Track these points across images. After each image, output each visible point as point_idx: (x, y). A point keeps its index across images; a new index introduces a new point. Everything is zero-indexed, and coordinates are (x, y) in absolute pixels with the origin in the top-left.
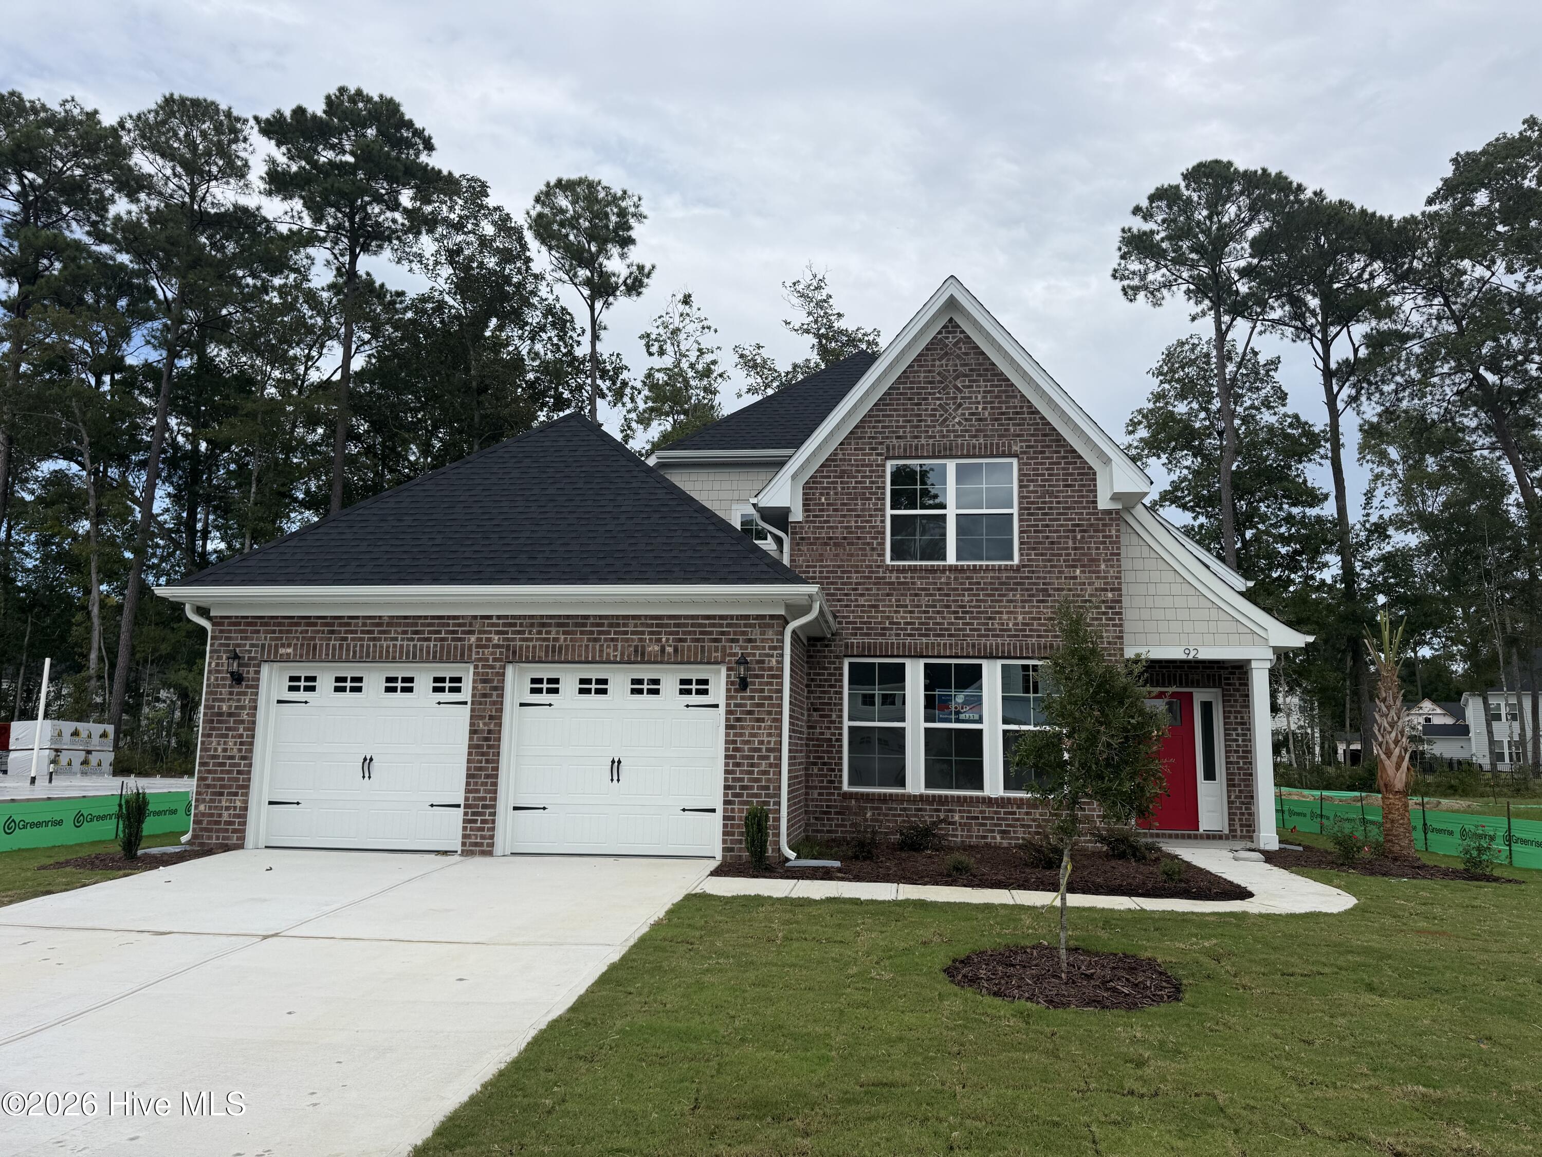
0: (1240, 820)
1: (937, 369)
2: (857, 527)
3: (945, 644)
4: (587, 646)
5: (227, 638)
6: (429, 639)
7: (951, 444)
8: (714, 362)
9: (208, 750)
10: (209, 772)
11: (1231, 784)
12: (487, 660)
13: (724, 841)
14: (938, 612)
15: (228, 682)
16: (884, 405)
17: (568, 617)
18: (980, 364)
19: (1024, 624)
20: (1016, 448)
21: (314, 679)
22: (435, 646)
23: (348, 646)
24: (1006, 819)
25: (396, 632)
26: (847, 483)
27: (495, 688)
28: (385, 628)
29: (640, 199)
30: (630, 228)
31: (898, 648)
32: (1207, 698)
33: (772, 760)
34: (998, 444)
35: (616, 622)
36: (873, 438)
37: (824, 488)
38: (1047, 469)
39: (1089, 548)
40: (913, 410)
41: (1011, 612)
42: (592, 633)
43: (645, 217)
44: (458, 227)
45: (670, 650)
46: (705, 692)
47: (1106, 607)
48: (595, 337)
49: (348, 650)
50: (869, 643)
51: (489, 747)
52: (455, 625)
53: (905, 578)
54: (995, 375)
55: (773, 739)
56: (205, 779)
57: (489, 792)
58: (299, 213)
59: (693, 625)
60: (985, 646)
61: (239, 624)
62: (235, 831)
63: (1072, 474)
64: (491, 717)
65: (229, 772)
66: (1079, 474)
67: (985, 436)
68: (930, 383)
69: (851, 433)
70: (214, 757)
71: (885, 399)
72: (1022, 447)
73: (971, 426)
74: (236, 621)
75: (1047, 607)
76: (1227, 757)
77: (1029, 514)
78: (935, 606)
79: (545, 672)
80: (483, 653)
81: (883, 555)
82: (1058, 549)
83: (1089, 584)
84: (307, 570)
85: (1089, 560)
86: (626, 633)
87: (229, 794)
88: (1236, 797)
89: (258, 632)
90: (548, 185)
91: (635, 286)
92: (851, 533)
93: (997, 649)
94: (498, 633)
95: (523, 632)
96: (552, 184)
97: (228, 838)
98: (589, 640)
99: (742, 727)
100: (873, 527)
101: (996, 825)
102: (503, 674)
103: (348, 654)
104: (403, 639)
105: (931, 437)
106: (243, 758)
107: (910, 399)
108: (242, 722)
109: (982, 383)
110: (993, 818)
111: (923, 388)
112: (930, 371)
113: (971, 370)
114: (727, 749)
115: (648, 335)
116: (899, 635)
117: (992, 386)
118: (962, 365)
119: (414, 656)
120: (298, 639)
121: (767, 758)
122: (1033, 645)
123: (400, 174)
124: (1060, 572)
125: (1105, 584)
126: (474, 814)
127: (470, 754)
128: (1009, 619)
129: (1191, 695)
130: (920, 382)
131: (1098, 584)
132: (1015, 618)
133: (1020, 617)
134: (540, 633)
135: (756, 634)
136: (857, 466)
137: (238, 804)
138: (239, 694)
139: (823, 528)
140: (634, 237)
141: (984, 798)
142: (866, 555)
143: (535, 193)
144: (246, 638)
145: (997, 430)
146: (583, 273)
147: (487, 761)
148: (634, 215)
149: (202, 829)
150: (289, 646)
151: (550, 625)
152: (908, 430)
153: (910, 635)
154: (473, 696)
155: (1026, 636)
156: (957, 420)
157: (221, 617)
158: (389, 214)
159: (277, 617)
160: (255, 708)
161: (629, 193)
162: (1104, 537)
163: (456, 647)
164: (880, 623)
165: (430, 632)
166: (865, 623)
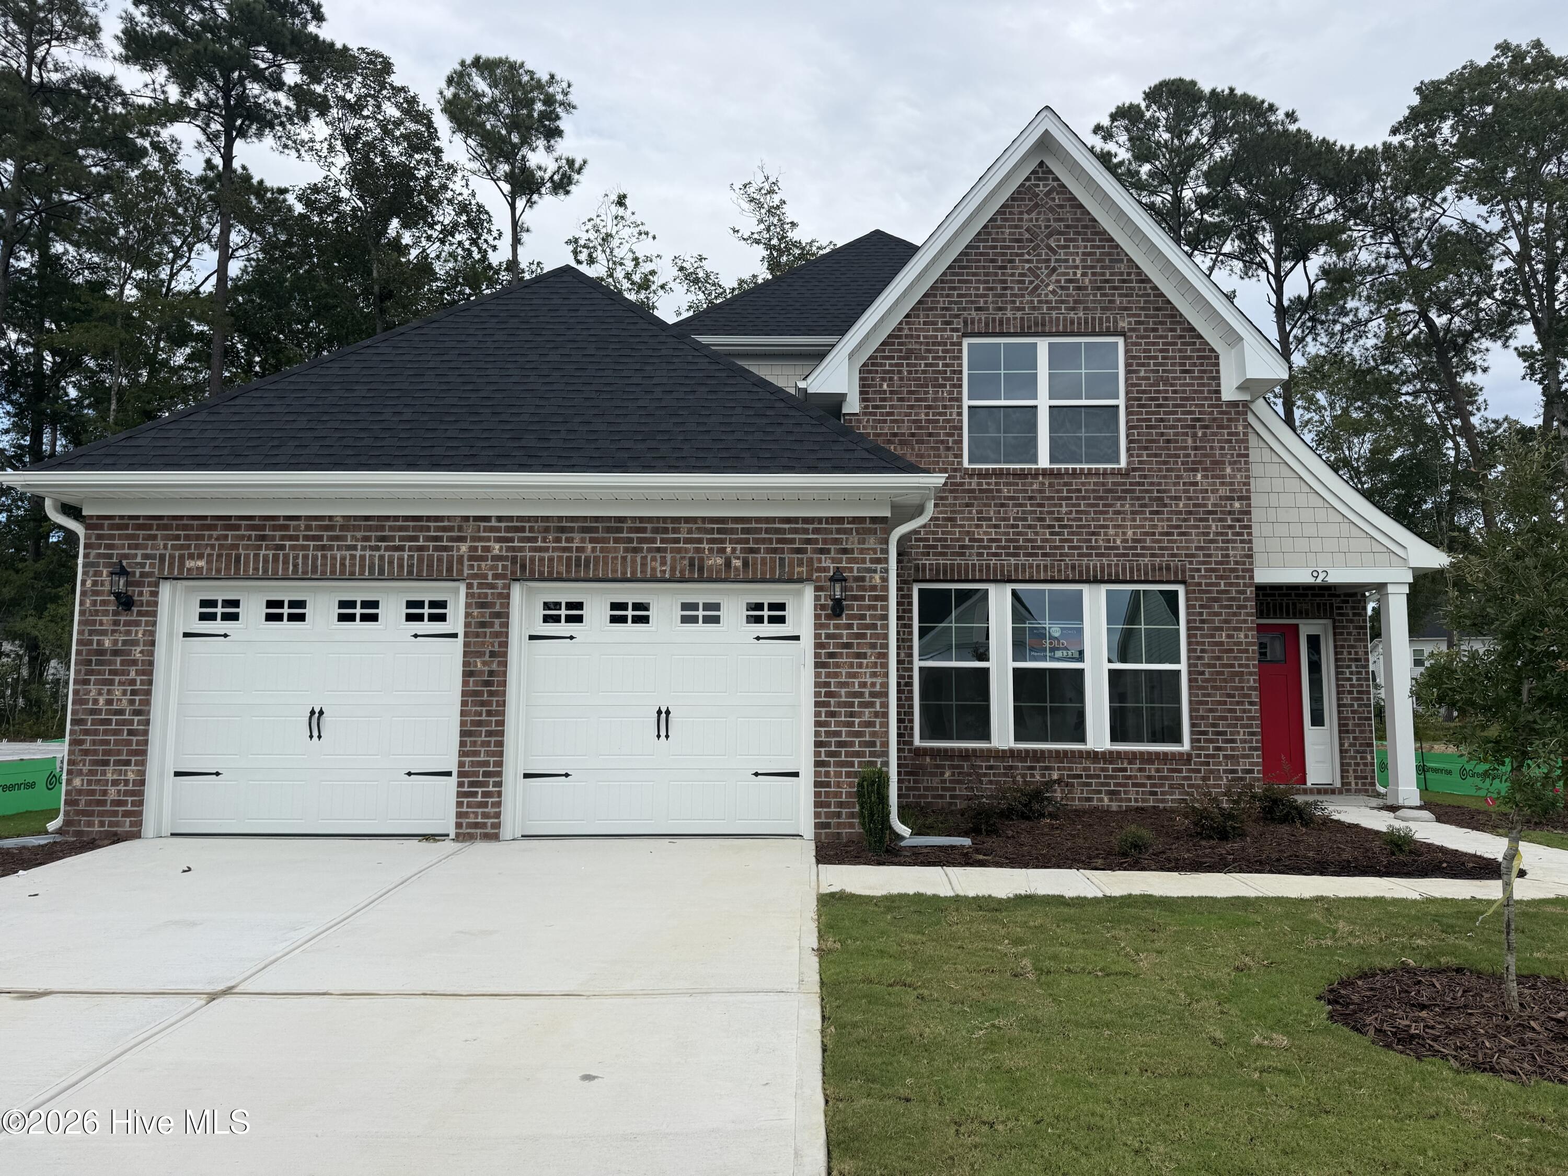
0: (1355, 771)
1: (1025, 225)
2: (928, 421)
3: (1038, 566)
4: (624, 559)
5: (108, 547)
6: (401, 549)
7: (1043, 319)
8: (653, 273)
9: (86, 702)
10: (87, 732)
11: (1343, 730)
12: (485, 577)
13: (817, 815)
14: (1030, 527)
15: (111, 608)
16: (960, 267)
17: (597, 519)
18: (1078, 220)
19: (1134, 541)
20: (1123, 324)
21: (236, 603)
22: (411, 557)
23: (286, 557)
24: (1115, 777)
25: (354, 538)
26: (915, 365)
27: (498, 615)
28: (337, 533)
29: (569, 86)
30: (558, 117)
31: (981, 571)
32: (1313, 631)
33: (878, 708)
34: (1101, 319)
35: (662, 525)
36: (947, 309)
37: (885, 372)
38: (1161, 351)
39: (1212, 448)
40: (996, 274)
41: (1119, 526)
42: (630, 540)
43: (574, 107)
44: (355, 108)
45: (737, 563)
46: (781, 620)
47: (1233, 520)
48: (516, 241)
49: (286, 562)
50: (945, 565)
51: (491, 694)
52: (438, 529)
53: (988, 484)
54: (1097, 233)
55: (879, 681)
56: (81, 742)
57: (493, 754)
58: (162, 86)
59: (767, 531)
60: (1088, 567)
61: (126, 527)
62: (127, 814)
63: (1190, 358)
64: (493, 654)
65: (116, 732)
66: (1199, 358)
67: (1085, 309)
68: (1018, 241)
69: (920, 302)
70: (93, 712)
71: (961, 261)
72: (1130, 323)
73: (1068, 295)
74: (121, 523)
75: (1162, 520)
76: (1339, 699)
77: (1140, 406)
78: (1025, 519)
79: (563, 593)
80: (479, 567)
81: (961, 456)
82: (1176, 448)
83: (1213, 491)
84: (226, 452)
85: (1213, 463)
86: (677, 541)
87: (117, 763)
88: (1351, 745)
89: (154, 537)
90: (463, 63)
91: (562, 185)
92: (920, 428)
93: (1102, 571)
94: (499, 540)
95: (535, 539)
96: (468, 62)
97: (117, 824)
98: (626, 550)
99: (837, 665)
100: (948, 421)
101: (1103, 785)
102: (508, 596)
103: (286, 569)
104: (364, 548)
105: (1018, 309)
106: (137, 713)
107: (993, 261)
108: (134, 662)
109: (1081, 243)
110: (1099, 777)
111: (1009, 247)
112: (1016, 227)
113: (1067, 227)
114: (817, 694)
115: (576, 241)
116: (981, 554)
117: (1093, 247)
118: (1056, 220)
119: (381, 571)
120: (213, 547)
121: (872, 704)
122: (1146, 565)
123: (287, 42)
124: (1177, 477)
125: (1231, 491)
126: (472, 784)
127: (464, 703)
128: (1117, 535)
129: (1296, 627)
130: (1004, 240)
131: (1224, 491)
132: (1124, 534)
133: (1130, 533)
134: (558, 540)
135: (852, 542)
136: (927, 344)
137: (131, 776)
138: (127, 623)
139: (885, 421)
140: (562, 128)
141: (1088, 753)
142: (939, 456)
143: (448, 71)
144: (137, 547)
145: (1100, 302)
146: (503, 168)
147: (489, 713)
148: (562, 104)
149: (78, 813)
150: (200, 557)
151: (572, 530)
152: (990, 299)
153: (995, 555)
154: (467, 625)
155: (1138, 555)
156: (1050, 288)
157: (99, 517)
158: (271, 95)
159: (181, 518)
160: (153, 643)
161: (558, 78)
162: (1229, 434)
163: (440, 560)
164: (958, 540)
165: (402, 539)
166: (940, 540)
